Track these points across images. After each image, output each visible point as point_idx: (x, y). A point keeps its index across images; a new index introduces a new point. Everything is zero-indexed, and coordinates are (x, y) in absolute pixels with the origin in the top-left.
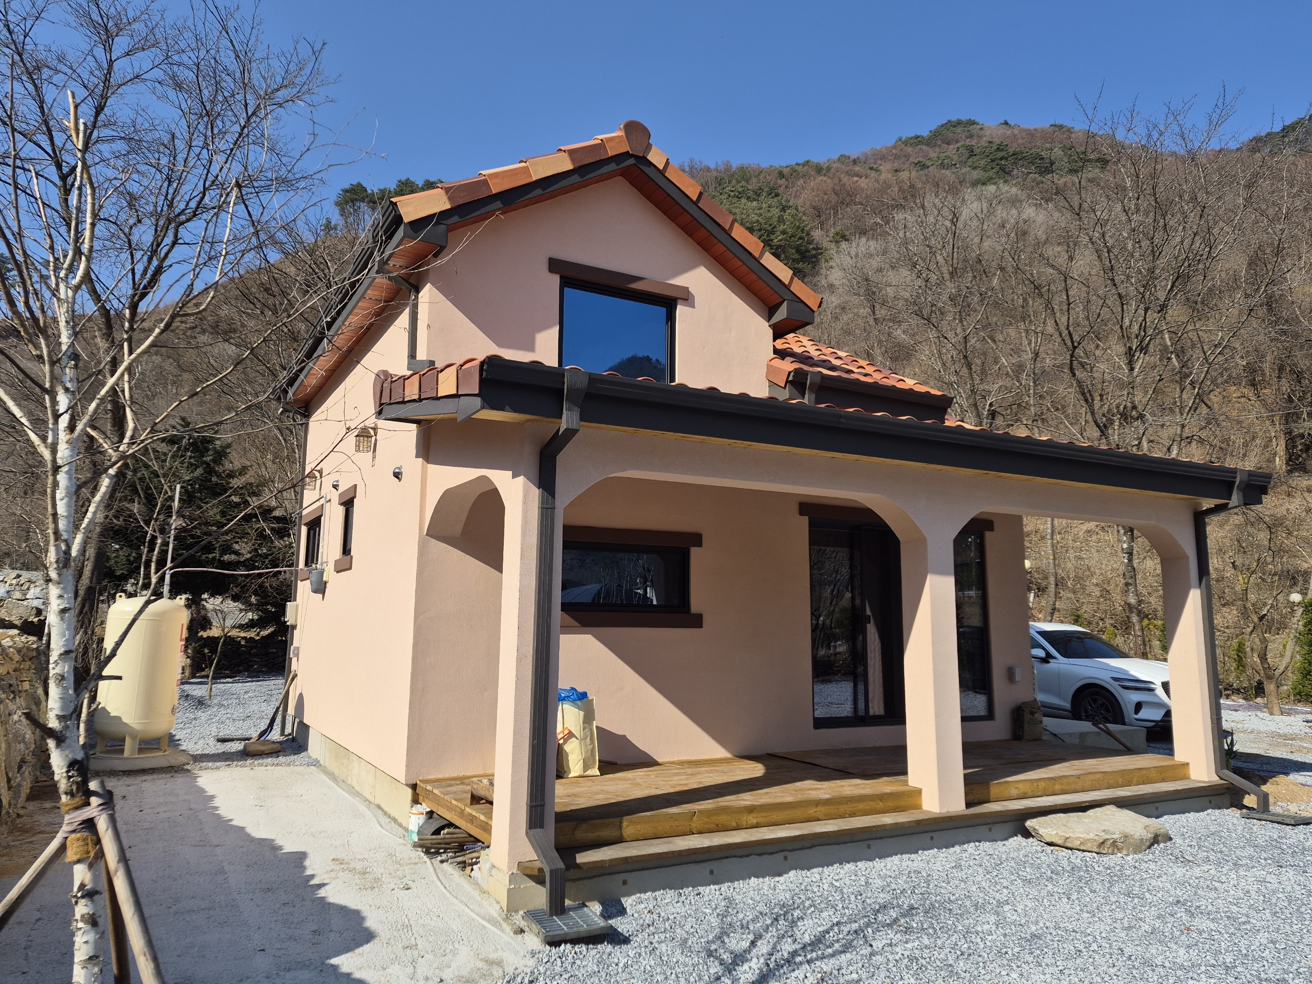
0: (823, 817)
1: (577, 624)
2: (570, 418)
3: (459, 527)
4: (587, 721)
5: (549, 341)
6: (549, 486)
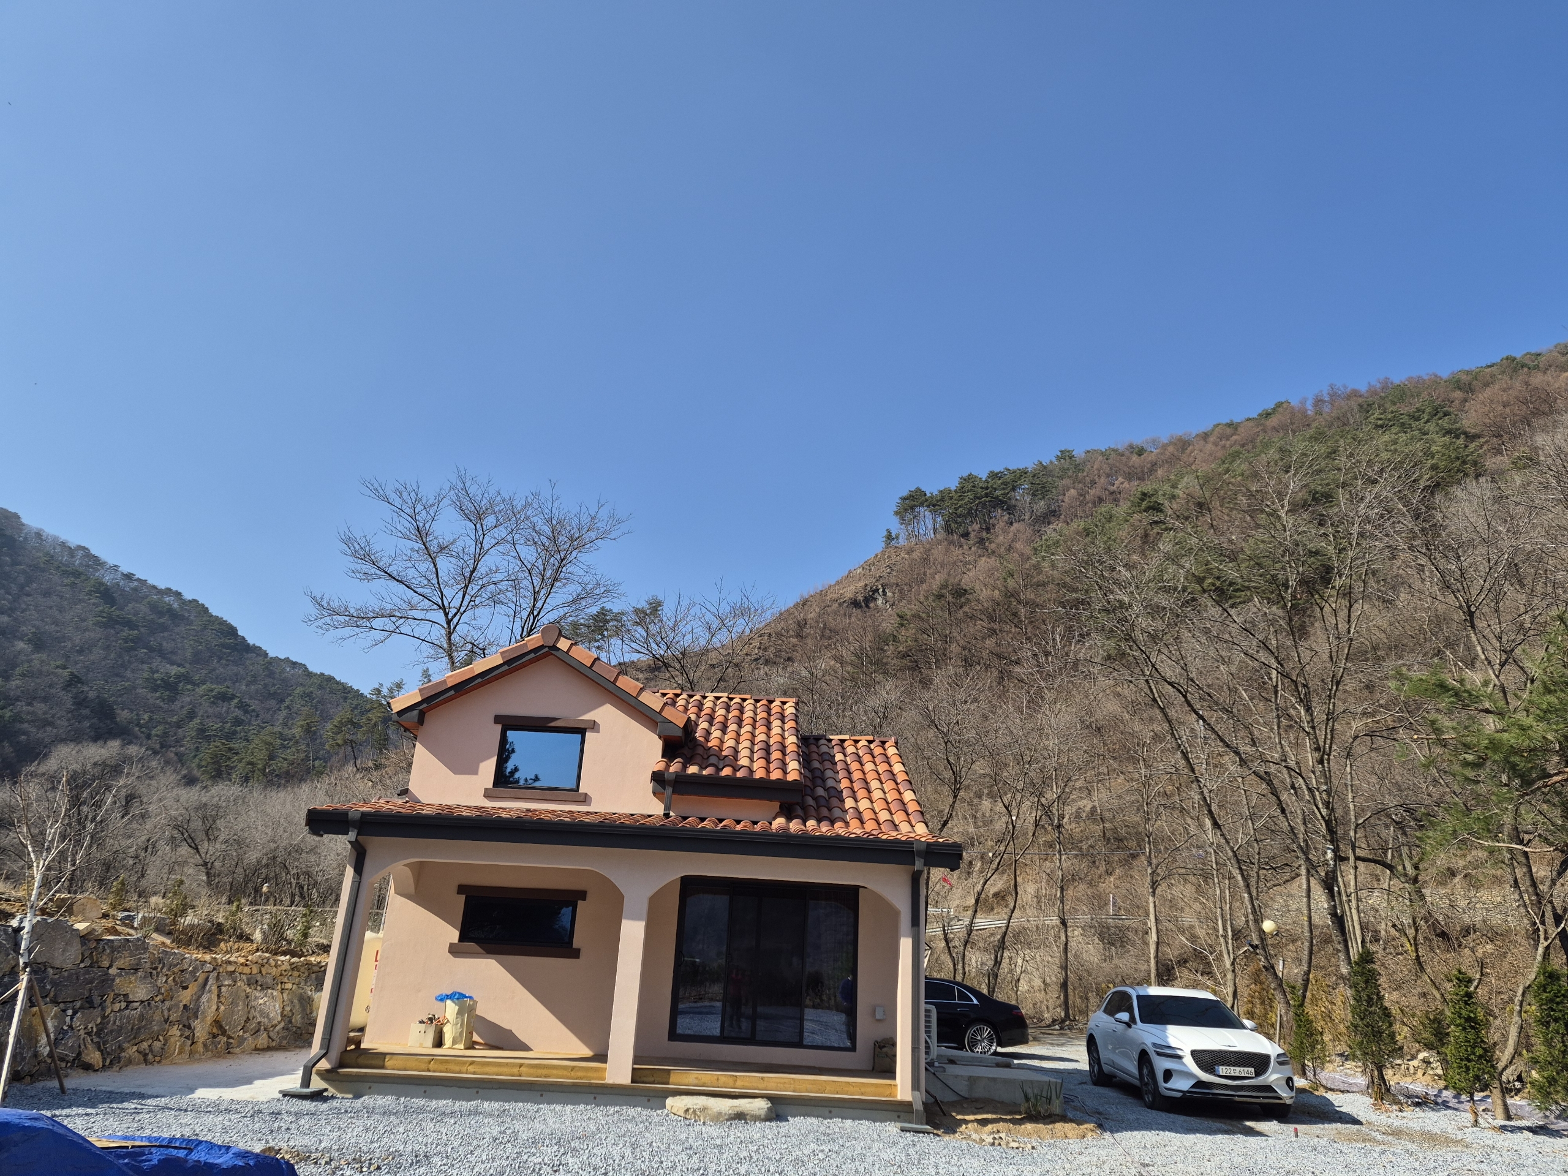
0: (524, 1075)
2: (352, 835)
3: (412, 890)
4: (460, 1013)
5: (488, 768)
6: (359, 869)
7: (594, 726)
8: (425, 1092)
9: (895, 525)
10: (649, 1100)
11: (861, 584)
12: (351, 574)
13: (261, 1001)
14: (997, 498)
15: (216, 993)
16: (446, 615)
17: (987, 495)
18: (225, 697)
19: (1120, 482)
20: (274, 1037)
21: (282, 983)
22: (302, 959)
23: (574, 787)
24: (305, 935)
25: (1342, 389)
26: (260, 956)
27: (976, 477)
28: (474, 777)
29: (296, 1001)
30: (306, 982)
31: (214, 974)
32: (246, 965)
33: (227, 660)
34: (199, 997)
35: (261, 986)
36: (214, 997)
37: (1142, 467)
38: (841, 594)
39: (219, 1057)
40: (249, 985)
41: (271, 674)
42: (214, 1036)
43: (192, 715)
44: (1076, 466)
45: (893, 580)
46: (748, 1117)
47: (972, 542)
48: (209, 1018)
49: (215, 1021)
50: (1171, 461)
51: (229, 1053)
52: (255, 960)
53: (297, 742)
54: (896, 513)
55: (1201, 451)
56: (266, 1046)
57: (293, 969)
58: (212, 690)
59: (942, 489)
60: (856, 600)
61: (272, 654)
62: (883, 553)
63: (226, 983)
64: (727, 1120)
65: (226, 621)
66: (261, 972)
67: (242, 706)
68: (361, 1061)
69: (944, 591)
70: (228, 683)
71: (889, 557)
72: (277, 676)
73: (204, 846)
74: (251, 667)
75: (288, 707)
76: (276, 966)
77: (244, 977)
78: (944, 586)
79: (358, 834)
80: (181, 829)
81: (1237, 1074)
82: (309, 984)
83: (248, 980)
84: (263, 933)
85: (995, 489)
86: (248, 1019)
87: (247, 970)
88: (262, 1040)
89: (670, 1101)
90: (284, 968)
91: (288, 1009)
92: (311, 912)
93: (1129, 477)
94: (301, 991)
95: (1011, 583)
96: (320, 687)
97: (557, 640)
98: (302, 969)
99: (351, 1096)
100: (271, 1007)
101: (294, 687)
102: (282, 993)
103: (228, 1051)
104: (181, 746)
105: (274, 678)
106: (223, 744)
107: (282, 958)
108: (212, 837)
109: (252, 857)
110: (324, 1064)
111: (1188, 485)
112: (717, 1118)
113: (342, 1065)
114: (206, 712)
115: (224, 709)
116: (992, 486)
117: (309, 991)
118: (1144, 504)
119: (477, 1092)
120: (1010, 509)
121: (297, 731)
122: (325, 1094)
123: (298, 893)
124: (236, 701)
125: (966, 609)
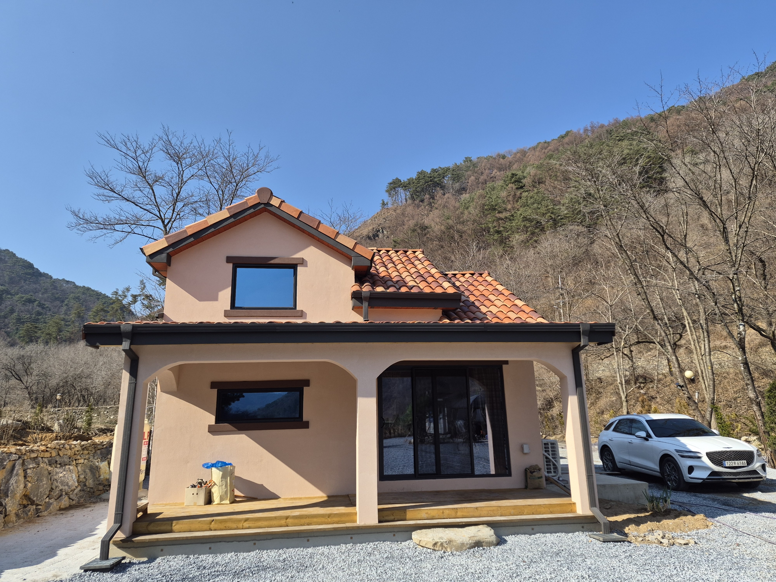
0: (291, 525)
1: (236, 429)
2: (126, 345)
3: (174, 387)
4: (224, 477)
5: (226, 295)
6: (134, 372)
7: (303, 262)
8: (210, 548)
9: (386, 197)
10: (394, 535)
11: (371, 228)
12: (96, 197)
13: (61, 475)
14: (436, 182)
15: (23, 474)
16: (163, 222)
17: (431, 181)
18: (30, 301)
19: (495, 172)
20: (74, 498)
21: (76, 460)
22: (89, 441)
23: (292, 306)
24: (89, 424)
25: (596, 124)
26: (57, 443)
27: (425, 172)
28: (215, 303)
29: (88, 471)
30: (94, 456)
31: (21, 461)
32: (47, 451)
33: (29, 281)
34: (8, 480)
35: (60, 464)
36: (21, 478)
37: (506, 165)
38: (361, 233)
39: (30, 522)
40: (50, 465)
41: (55, 288)
42: (25, 506)
43: (12, 311)
44: (474, 165)
45: (387, 225)
46: (484, 544)
47: (426, 204)
48: (18, 495)
49: (24, 495)
50: (520, 160)
51: (38, 516)
52: (53, 446)
53: (73, 322)
54: (387, 191)
55: (533, 155)
56: (68, 506)
57: (83, 449)
58: (22, 298)
59: (409, 178)
60: (369, 236)
61: (54, 277)
62: (381, 212)
63: (31, 466)
64: (470, 548)
65: (26, 260)
66: (59, 455)
67: (41, 305)
68: (151, 528)
69: (416, 228)
70: (32, 293)
71: (384, 214)
72: (59, 288)
73: (25, 379)
74: (43, 285)
75: (66, 305)
76: (70, 449)
77: (46, 460)
78: (416, 225)
79: (131, 344)
80: (10, 370)
81: (736, 465)
82: (96, 458)
83: (49, 461)
84: (60, 425)
85: (435, 178)
86: (52, 489)
87: (47, 455)
88: (65, 502)
89: (415, 535)
90: (76, 449)
91: (82, 477)
92: (92, 409)
93: (500, 169)
94: (90, 463)
95: (450, 222)
96: (84, 293)
97: (270, 199)
98: (90, 448)
99: (145, 559)
100: (70, 478)
101: (69, 294)
102: (77, 467)
103: (38, 514)
104: (8, 328)
105: (57, 290)
106: (32, 325)
107: (75, 442)
108: (29, 374)
109: (53, 382)
110: (120, 536)
111: (531, 170)
112: (461, 547)
113: (135, 533)
114: (20, 309)
115: (30, 307)
116: (433, 176)
117: (97, 462)
118: (513, 180)
119: (255, 544)
120: (443, 187)
121: (73, 317)
122: (123, 562)
123: (82, 400)
124: (37, 302)
125: (428, 236)
